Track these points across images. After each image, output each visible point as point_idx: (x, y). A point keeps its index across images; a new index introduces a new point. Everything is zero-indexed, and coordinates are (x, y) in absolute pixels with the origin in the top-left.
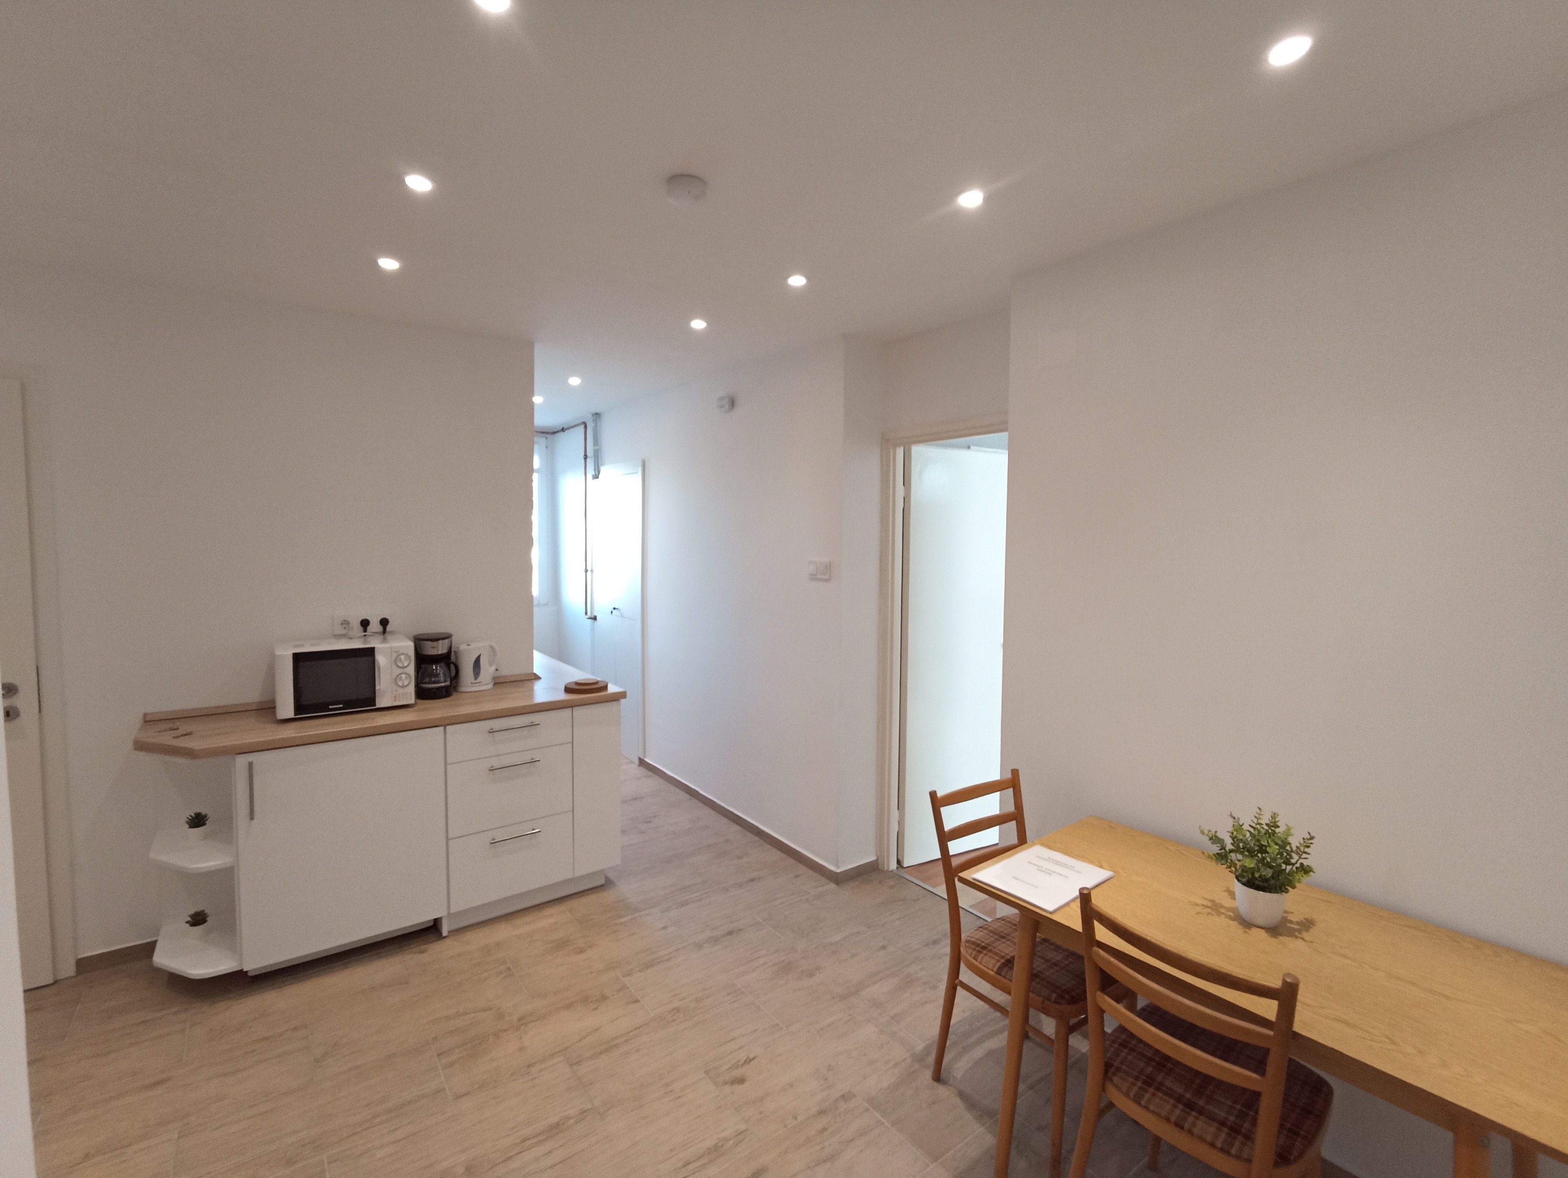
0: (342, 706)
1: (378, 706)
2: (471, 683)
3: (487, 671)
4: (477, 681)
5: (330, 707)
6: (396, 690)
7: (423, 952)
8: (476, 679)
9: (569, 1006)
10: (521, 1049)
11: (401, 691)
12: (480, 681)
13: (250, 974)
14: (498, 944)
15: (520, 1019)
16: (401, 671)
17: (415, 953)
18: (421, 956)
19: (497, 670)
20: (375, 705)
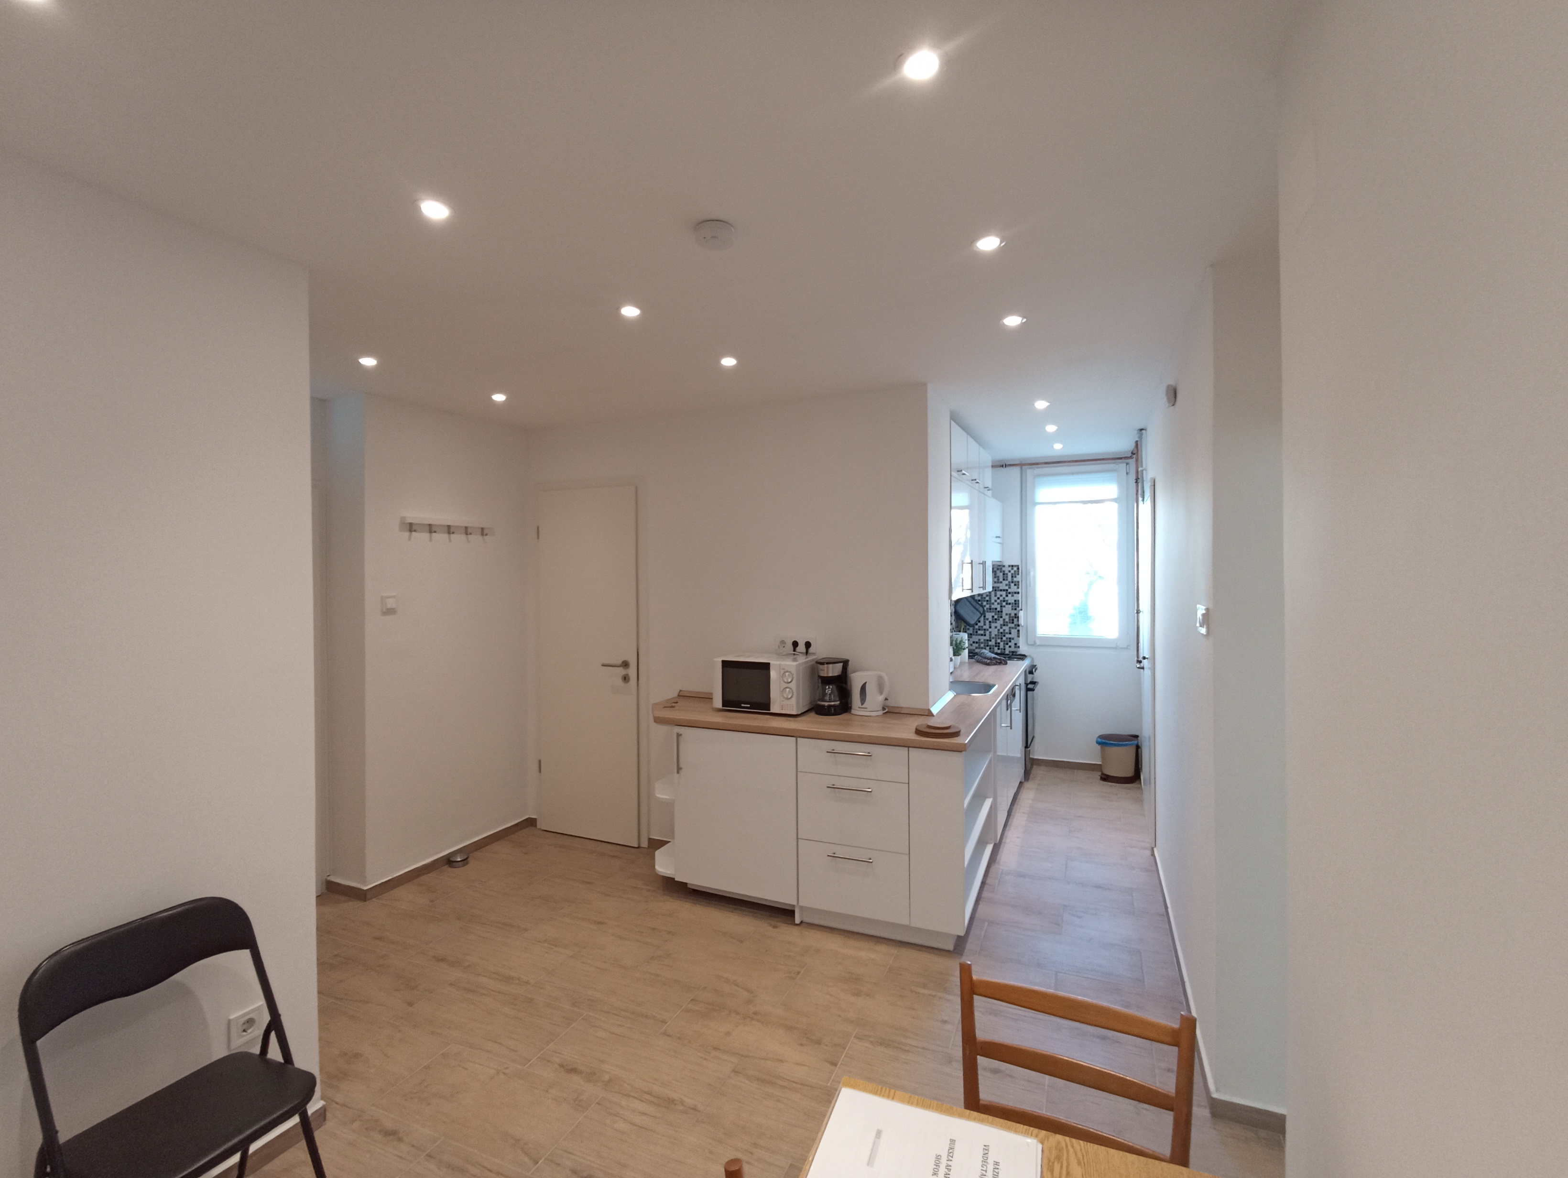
0: (749, 706)
1: (771, 711)
2: (859, 708)
3: (875, 700)
4: (863, 706)
5: (743, 705)
6: (783, 701)
7: (775, 927)
8: (862, 704)
9: (790, 1029)
10: (728, 1034)
11: (786, 702)
12: (865, 707)
13: (689, 886)
14: (818, 951)
15: (755, 1013)
16: (786, 685)
17: (771, 925)
18: (771, 929)
19: (886, 699)
20: (770, 710)
